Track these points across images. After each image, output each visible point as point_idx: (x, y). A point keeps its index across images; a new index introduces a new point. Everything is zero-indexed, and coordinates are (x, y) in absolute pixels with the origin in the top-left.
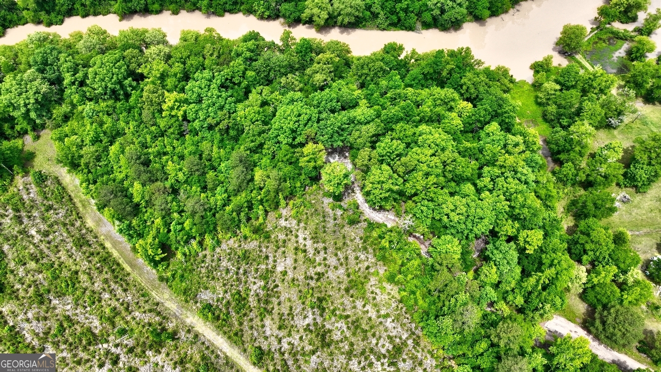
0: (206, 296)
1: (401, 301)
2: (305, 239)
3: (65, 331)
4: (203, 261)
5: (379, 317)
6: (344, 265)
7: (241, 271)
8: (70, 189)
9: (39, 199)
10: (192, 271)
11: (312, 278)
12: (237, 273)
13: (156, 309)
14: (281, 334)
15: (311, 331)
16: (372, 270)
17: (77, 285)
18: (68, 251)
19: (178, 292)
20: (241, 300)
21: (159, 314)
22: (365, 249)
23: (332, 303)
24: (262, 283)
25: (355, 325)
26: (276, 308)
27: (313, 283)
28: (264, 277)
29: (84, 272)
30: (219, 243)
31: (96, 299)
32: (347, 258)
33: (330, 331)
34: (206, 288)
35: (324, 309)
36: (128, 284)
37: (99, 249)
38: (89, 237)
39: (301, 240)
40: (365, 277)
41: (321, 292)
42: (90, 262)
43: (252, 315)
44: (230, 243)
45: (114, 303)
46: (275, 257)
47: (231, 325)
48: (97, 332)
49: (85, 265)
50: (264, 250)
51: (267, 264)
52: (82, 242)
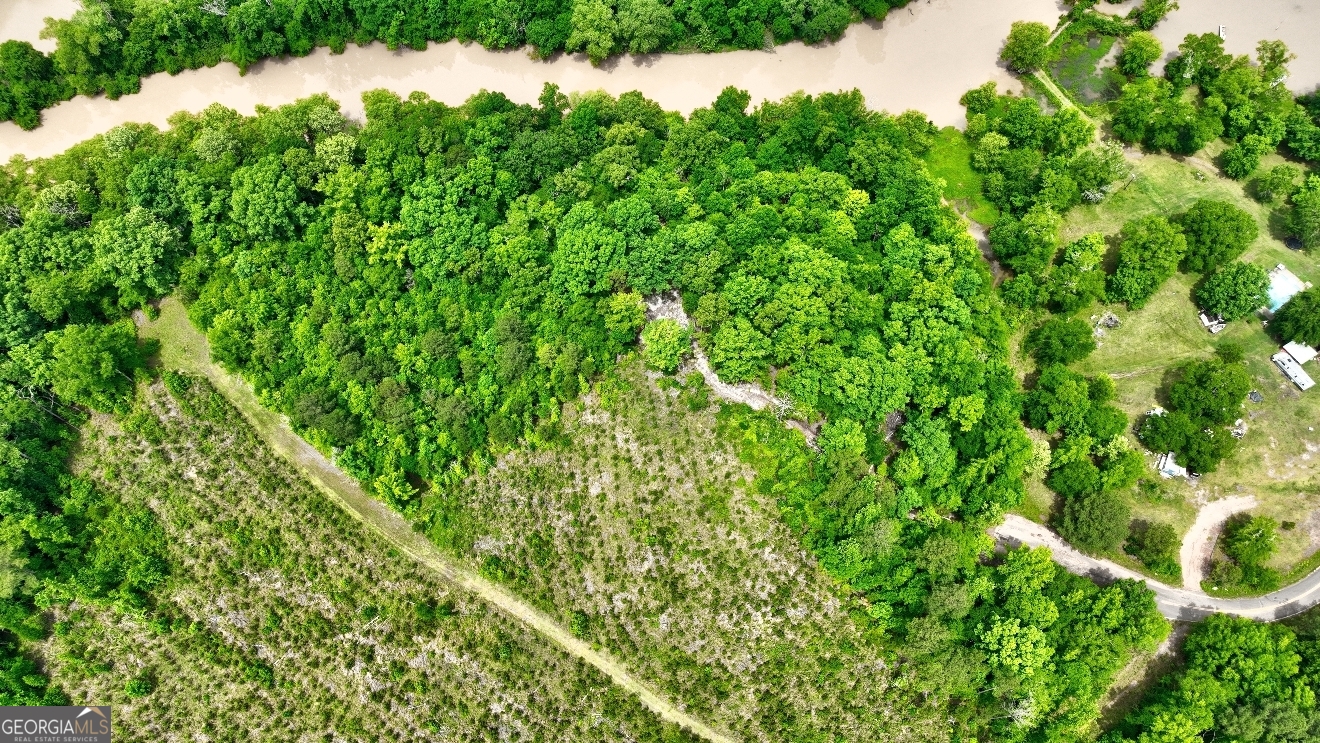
0: (487, 545)
1: (782, 519)
2: (627, 441)
3: (281, 619)
4: (473, 492)
5: (752, 547)
6: (692, 476)
7: (535, 501)
8: (233, 395)
9: (187, 419)
10: (458, 508)
11: (645, 500)
12: (530, 505)
13: (414, 572)
14: (611, 587)
15: (655, 580)
16: (735, 478)
17: (282, 550)
18: (255, 499)
19: (442, 543)
20: (542, 546)
21: (421, 579)
22: (721, 446)
23: (681, 534)
24: (571, 517)
25: (719, 564)
26: (598, 550)
27: (648, 508)
28: (573, 506)
29: (289, 529)
30: (493, 460)
31: (317, 567)
32: (695, 464)
33: (682, 576)
34: (486, 533)
35: (669, 545)
36: (363, 540)
37: (305, 490)
38: (285, 473)
39: (620, 443)
40: (726, 490)
41: (661, 520)
42: (294, 511)
43: (562, 565)
44: (510, 458)
45: (347, 571)
46: (584, 473)
47: (533, 584)
48: (331, 616)
49: (288, 519)
50: (566, 464)
51: (573, 486)
52: (273, 483)
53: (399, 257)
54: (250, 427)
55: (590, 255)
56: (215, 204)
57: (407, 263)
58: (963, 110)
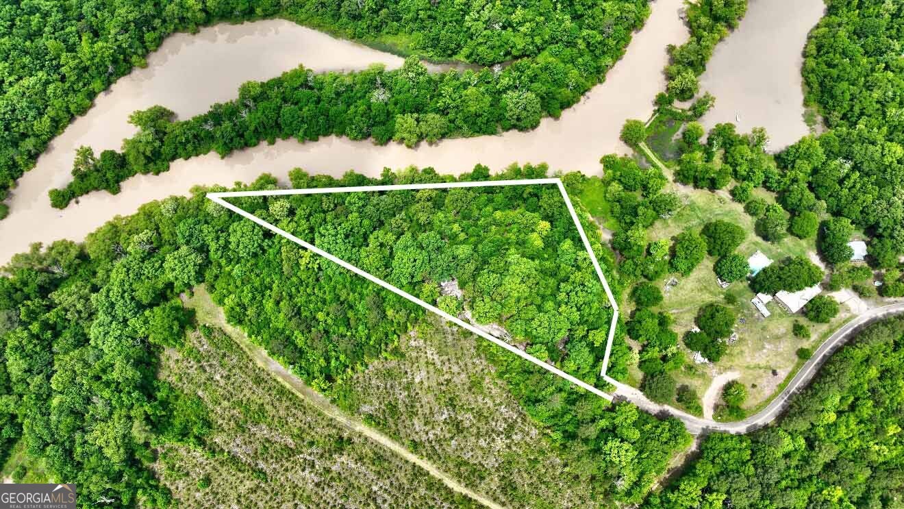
0: (366, 408)
1: (509, 391)
2: (432, 354)
3: (267, 448)
4: (358, 382)
5: (495, 405)
6: (465, 371)
7: (388, 386)
9: (213, 350)
10: (351, 391)
11: (442, 384)
12: (386, 388)
13: (331, 423)
14: (427, 428)
15: (448, 424)
16: (486, 371)
17: (266, 414)
18: (250, 389)
19: (344, 408)
20: (393, 408)
21: (335, 427)
22: (479, 355)
23: (460, 400)
24: (406, 393)
25: (479, 415)
26: (420, 409)
27: (443, 388)
28: (407, 388)
29: (268, 403)
30: (367, 366)
31: (283, 422)
32: (466, 365)
33: (462, 421)
34: (365, 403)
35: (455, 406)
36: (305, 408)
37: (274, 383)
38: (263, 375)
39: (429, 355)
40: (482, 378)
41: (450, 393)
42: (270, 395)
43: (403, 417)
44: (375, 363)
45: (298, 424)
46: (412, 371)
47: (389, 427)
48: (292, 446)
49: (268, 399)
50: (403, 367)
51: (407, 378)
52: (258, 381)
53: (316, 266)
54: (244, 352)
55: (411, 265)
56: (222, 242)
57: (320, 269)
58: (602, 166)
